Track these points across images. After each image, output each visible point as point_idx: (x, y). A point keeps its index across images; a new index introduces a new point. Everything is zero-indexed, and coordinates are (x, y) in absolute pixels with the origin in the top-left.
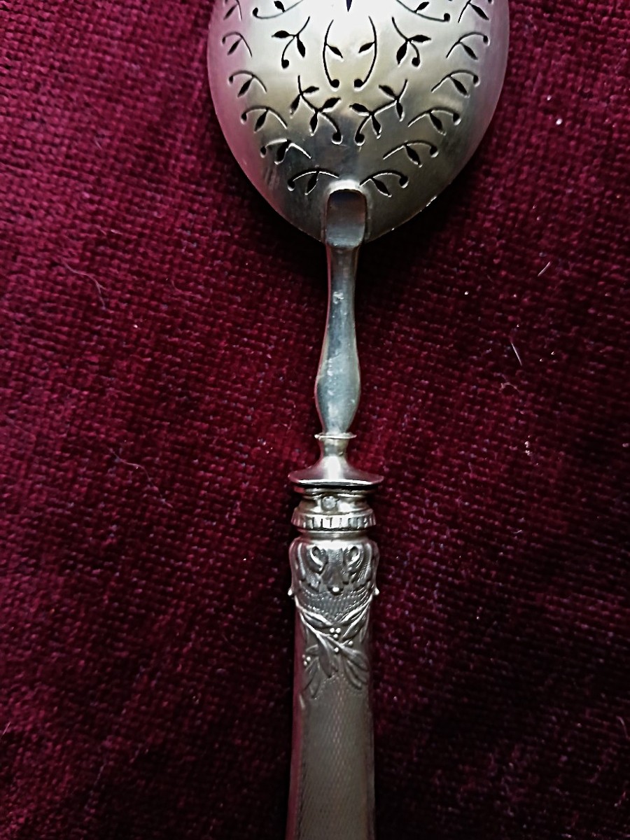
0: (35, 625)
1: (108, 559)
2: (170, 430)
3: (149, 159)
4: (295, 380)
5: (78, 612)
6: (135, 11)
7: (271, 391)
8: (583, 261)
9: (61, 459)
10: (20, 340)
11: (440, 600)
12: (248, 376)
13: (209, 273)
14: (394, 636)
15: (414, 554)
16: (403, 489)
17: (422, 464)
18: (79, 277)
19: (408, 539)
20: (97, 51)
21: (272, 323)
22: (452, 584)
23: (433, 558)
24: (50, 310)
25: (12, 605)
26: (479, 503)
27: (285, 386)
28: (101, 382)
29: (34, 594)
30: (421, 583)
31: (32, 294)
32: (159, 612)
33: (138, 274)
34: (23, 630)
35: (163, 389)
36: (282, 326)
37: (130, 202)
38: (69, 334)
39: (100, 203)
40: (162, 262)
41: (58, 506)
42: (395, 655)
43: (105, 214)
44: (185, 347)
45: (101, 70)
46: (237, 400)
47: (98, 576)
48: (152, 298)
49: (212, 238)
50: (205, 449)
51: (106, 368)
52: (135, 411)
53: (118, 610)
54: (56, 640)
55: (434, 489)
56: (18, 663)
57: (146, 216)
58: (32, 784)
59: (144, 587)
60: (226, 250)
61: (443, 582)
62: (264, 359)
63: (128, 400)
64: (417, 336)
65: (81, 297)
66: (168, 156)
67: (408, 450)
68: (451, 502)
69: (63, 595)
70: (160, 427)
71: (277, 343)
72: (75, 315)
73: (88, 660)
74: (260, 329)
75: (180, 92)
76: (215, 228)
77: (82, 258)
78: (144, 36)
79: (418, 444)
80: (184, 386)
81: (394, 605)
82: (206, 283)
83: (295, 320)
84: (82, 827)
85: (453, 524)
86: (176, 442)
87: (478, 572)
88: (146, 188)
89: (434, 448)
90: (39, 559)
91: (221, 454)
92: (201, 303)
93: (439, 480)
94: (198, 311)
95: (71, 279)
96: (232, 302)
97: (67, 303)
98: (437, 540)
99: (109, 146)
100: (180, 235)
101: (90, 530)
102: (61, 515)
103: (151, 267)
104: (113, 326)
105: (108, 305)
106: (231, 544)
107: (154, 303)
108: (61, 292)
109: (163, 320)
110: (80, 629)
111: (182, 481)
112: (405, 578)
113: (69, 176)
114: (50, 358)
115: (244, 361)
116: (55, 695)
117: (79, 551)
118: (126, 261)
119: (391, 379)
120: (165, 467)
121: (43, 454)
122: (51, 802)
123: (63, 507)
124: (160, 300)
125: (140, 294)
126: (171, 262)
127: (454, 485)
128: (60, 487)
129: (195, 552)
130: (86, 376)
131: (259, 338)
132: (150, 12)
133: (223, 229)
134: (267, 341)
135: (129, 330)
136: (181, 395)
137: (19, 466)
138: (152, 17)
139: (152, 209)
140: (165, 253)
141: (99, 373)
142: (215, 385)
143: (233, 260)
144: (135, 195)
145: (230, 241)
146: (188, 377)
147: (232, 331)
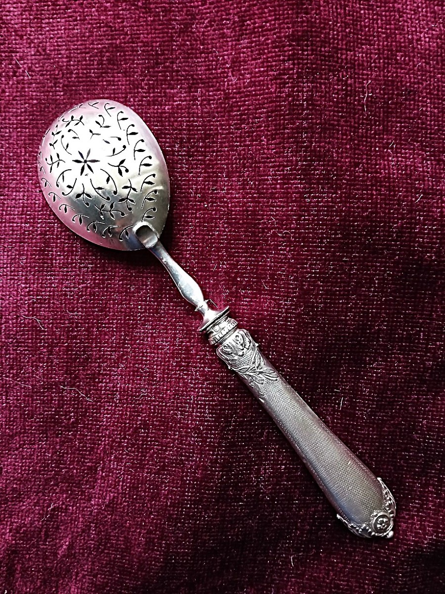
0: (52, 461)
1: (74, 427)
2: (83, 370)
3: (44, 263)
4: (128, 336)
5: (68, 451)
6: (21, 201)
7: (119, 343)
8: (230, 260)
9: (44, 392)
10: (13, 350)
11: (209, 413)
12: (108, 340)
13: (81, 303)
14: (195, 434)
15: (194, 397)
16: (183, 370)
17: (188, 358)
18: (29, 319)
19: (189, 391)
20: (10, 223)
21: (113, 315)
22: (212, 405)
23: (202, 396)
24: (22, 335)
25: (41, 455)
26: (215, 368)
27: (125, 340)
28: (50, 358)
29: (49, 449)
30: (200, 408)
31: (12, 330)
32: (99, 445)
33: (53, 311)
34: (48, 464)
35: (76, 354)
36: (117, 316)
37: (41, 283)
38: (32, 343)
39: (29, 287)
40: (61, 304)
41: (48, 411)
42: (197, 441)
43: (32, 291)
44: (80, 335)
45: (13, 230)
46: (107, 351)
47: (72, 435)
48: (61, 319)
49: (79, 289)
50: (99, 374)
51: (51, 353)
52: (67, 366)
53: (83, 447)
54: (62, 464)
55: (196, 367)
56: (50, 478)
57: (49, 287)
58: (68, 527)
59: (90, 436)
60: (86, 292)
61: (209, 405)
62: (113, 331)
63: (63, 362)
64: (173, 306)
65: (32, 327)
66: (52, 259)
67: (181, 354)
68: (204, 371)
69: (61, 446)
70: (79, 370)
71: (116, 323)
72: (32, 334)
73: (77, 469)
74: (108, 319)
75: (48, 231)
76: (79, 284)
77: (29, 311)
78: (27, 211)
79: (185, 350)
80: (84, 351)
81: (192, 421)
82: (81, 307)
83: (122, 312)
84: (92, 540)
85: (207, 380)
86: (87, 374)
87: (221, 397)
88: (46, 275)
89: (191, 350)
90: (47, 434)
91: (106, 374)
92: (82, 316)
93: (196, 363)
94: (81, 319)
95: (26, 321)
96: (94, 312)
97: (28, 331)
98: (201, 388)
99: (26, 263)
100: (65, 291)
101: (64, 417)
102: (51, 414)
103: (57, 308)
104: (48, 335)
105: (44, 327)
106: (119, 411)
107: (62, 321)
108: (24, 327)
109: (68, 327)
110: (70, 457)
111: (93, 390)
112: (193, 408)
113: (14, 279)
114: (27, 354)
115: (105, 334)
116: (68, 486)
117: (62, 427)
118: (46, 308)
119: (166, 326)
120: (85, 386)
121: (36, 392)
122: (77, 532)
123: (51, 411)
124: (64, 320)
125: (56, 319)
126: (65, 303)
127: (203, 363)
128: (47, 403)
129: (106, 417)
130: (43, 358)
131: (109, 323)
132: (28, 200)
133: (83, 283)
134: (112, 323)
135: (55, 335)
136: (83, 355)
137: (28, 400)
138: (29, 202)
139: (51, 284)
140: (61, 300)
141: (48, 355)
142: (96, 347)
143: (90, 295)
144: (42, 280)
145: (87, 287)
146: (84, 347)
147: (97, 323)
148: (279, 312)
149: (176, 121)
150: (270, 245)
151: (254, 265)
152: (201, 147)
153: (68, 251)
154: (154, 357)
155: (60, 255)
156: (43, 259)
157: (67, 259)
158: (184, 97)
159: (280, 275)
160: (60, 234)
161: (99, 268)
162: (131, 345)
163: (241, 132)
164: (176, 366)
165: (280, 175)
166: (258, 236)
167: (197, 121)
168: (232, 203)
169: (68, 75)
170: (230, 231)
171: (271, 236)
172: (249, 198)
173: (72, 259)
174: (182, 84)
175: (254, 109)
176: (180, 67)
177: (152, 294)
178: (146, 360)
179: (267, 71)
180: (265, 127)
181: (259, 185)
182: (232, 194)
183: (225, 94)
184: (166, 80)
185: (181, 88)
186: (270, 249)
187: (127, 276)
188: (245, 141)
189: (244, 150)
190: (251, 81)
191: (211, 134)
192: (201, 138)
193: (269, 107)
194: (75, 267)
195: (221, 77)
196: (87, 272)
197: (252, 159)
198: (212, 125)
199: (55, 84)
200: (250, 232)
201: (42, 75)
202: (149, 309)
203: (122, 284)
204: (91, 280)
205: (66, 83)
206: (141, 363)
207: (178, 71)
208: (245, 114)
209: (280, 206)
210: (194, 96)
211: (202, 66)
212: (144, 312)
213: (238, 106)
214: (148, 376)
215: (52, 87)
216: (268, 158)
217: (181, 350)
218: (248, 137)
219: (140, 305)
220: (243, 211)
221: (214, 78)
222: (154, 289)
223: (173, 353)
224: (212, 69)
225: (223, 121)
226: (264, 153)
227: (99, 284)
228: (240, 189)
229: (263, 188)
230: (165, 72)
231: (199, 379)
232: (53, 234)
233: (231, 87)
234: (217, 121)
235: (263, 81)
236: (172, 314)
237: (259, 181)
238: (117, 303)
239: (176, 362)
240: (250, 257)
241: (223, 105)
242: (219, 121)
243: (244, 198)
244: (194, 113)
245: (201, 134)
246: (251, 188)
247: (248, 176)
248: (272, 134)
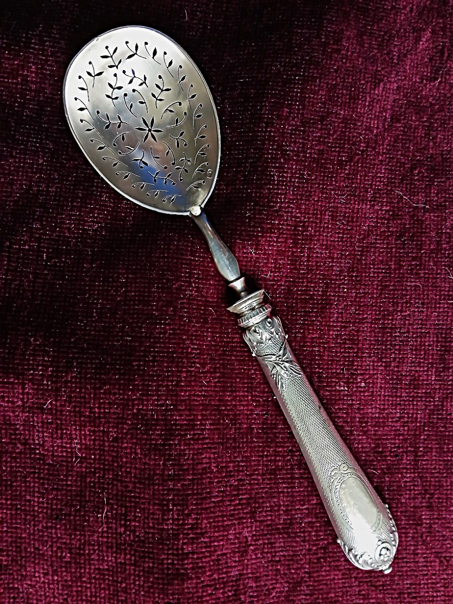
0: (437, 130)
1: (415, 164)
2: (405, 224)
3: (445, 338)
4: (358, 259)
5: (421, 140)
7: (367, 252)
9: (445, 201)
11: (273, 176)
12: (379, 256)
13: (407, 295)
14: (289, 154)
15: (289, 193)
16: (300, 222)
17: (295, 235)
19: (294, 199)
21: (373, 281)
22: (270, 185)
23: (281, 194)
25: (448, 136)
26: (268, 224)
27: (361, 255)
28: (439, 237)
29: (440, 142)
30: (283, 181)
32: (389, 145)
33: (436, 287)
34: (441, 126)
35: (413, 241)
36: (369, 280)
40: (428, 295)
42: (287, 146)
44: (409, 261)
46: (380, 244)
47: (417, 156)
48: (428, 278)
49: (409, 310)
50: (388, 219)
51: (439, 243)
52: (422, 228)
53: (405, 143)
54: (426, 126)
55: (288, 225)
56: (439, 112)
57: (440, 312)
58: (421, 60)
59: (398, 155)
60: (402, 306)
61: (274, 185)
62: (373, 264)
63: (426, 233)
64: (310, 290)
66: (438, 342)
67: (302, 240)
68: (280, 220)
69: (428, 145)
70: (410, 224)
71: (370, 273)
73: (412, 120)
74: (379, 277)
75: (441, 372)
76: (409, 315)
79: (298, 243)
80: (405, 244)
81: (292, 168)
82: (407, 291)
83: (364, 285)
84: (396, 45)
85: (276, 211)
86: (401, 219)
87: (261, 193)
88: (443, 325)
89: (291, 243)
90: (442, 158)
91: (382, 219)
92: (407, 281)
93: (287, 230)
94: (407, 278)
96: (394, 285)
98: (282, 203)
100: (423, 308)
101: (426, 175)
102: (438, 178)
103: (432, 290)
104: (441, 262)
105: (446, 270)
106: (368, 180)
107: (427, 276)
109: (420, 269)
110: (418, 133)
111: (395, 203)
112: (290, 181)
115: (382, 261)
116: (420, 102)
117: (427, 165)
118: (443, 290)
119: (317, 270)
120: (403, 207)
122: (411, 54)
123: (438, 182)
124: (425, 278)
125: (433, 278)
126: (424, 295)
127: (280, 229)
128: (442, 190)
129: (381, 174)
130: (446, 238)
131: (378, 273)
133: (406, 316)
134: (374, 273)
135: (434, 262)
136: (405, 240)
139: (438, 316)
140: (428, 298)
141: (441, 241)
142: (392, 248)
143: (398, 303)
144: (447, 320)
145: (401, 311)
146: (404, 248)
147: (390, 273)
148: (198, 283)
149: (305, 487)
150: (208, 354)
151: (225, 333)
152: (280, 460)
153: (420, 350)
154: (331, 236)
155: (429, 346)
156: (446, 342)
157: (421, 341)
158: (297, 514)
159: (197, 322)
160: (428, 368)
161: (388, 332)
162: (355, 250)
163: (238, 476)
164: (308, 226)
165: (198, 429)
166: (220, 364)
167: (285, 487)
168: (248, 400)
169: (416, 535)
170: (250, 370)
171: (207, 364)
172: (229, 406)
173: (416, 341)
174: (300, 528)
175: (225, 501)
176: (302, 546)
177: (333, 304)
178: (339, 233)
179: (211, 542)
180: (213, 483)
181: (219, 419)
182: (247, 410)
183: (255, 517)
184: (316, 531)
185: (301, 524)
186: (208, 350)
187: (359, 323)
188: (234, 467)
189: (235, 457)
190: (228, 531)
191: (270, 474)
192: (280, 470)
193: (209, 503)
194: (413, 333)
195: (259, 535)
196: (400, 328)
197: (227, 448)
198: (268, 484)
199: (430, 527)
200: (229, 369)
201: (443, 536)
202: (335, 288)
203: (363, 315)
204: (396, 319)
205: (419, 528)
206: (344, 230)
207: (304, 541)
208: (234, 495)
209: (198, 396)
210: (287, 515)
211: (279, 547)
212: (341, 284)
213: (242, 505)
214: (337, 216)
215: (434, 523)
216: (210, 448)
217: (303, 244)
218: (231, 471)
219: (344, 293)
220: (235, 391)
221: (266, 535)
222: (330, 309)
223: (311, 240)
224: (268, 544)
225: (257, 489)
226: (214, 453)
227: (388, 315)
228: (239, 415)
229: (215, 415)
230: (317, 540)
231: (285, 212)
232: (437, 368)
233: (249, 525)
234: (263, 488)
235: (215, 532)
236: (311, 282)
237: (219, 424)
238: (369, 294)
239: (307, 231)
240: (229, 342)
241: (257, 505)
242: (261, 488)
243: (235, 406)
244: (287, 497)
245: (280, 475)
246: (228, 415)
247: (231, 428)
248: (206, 474)
